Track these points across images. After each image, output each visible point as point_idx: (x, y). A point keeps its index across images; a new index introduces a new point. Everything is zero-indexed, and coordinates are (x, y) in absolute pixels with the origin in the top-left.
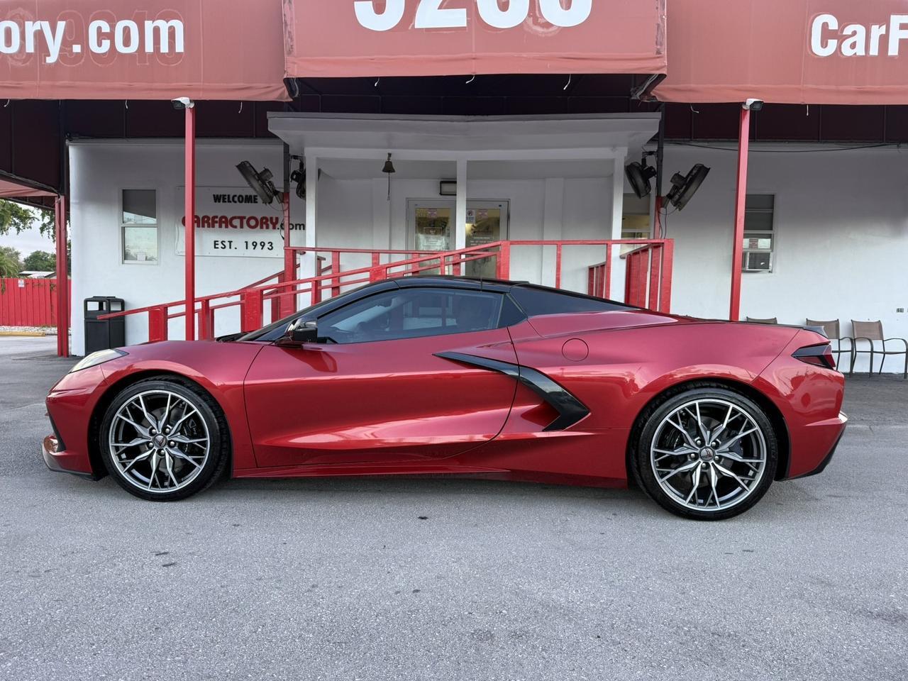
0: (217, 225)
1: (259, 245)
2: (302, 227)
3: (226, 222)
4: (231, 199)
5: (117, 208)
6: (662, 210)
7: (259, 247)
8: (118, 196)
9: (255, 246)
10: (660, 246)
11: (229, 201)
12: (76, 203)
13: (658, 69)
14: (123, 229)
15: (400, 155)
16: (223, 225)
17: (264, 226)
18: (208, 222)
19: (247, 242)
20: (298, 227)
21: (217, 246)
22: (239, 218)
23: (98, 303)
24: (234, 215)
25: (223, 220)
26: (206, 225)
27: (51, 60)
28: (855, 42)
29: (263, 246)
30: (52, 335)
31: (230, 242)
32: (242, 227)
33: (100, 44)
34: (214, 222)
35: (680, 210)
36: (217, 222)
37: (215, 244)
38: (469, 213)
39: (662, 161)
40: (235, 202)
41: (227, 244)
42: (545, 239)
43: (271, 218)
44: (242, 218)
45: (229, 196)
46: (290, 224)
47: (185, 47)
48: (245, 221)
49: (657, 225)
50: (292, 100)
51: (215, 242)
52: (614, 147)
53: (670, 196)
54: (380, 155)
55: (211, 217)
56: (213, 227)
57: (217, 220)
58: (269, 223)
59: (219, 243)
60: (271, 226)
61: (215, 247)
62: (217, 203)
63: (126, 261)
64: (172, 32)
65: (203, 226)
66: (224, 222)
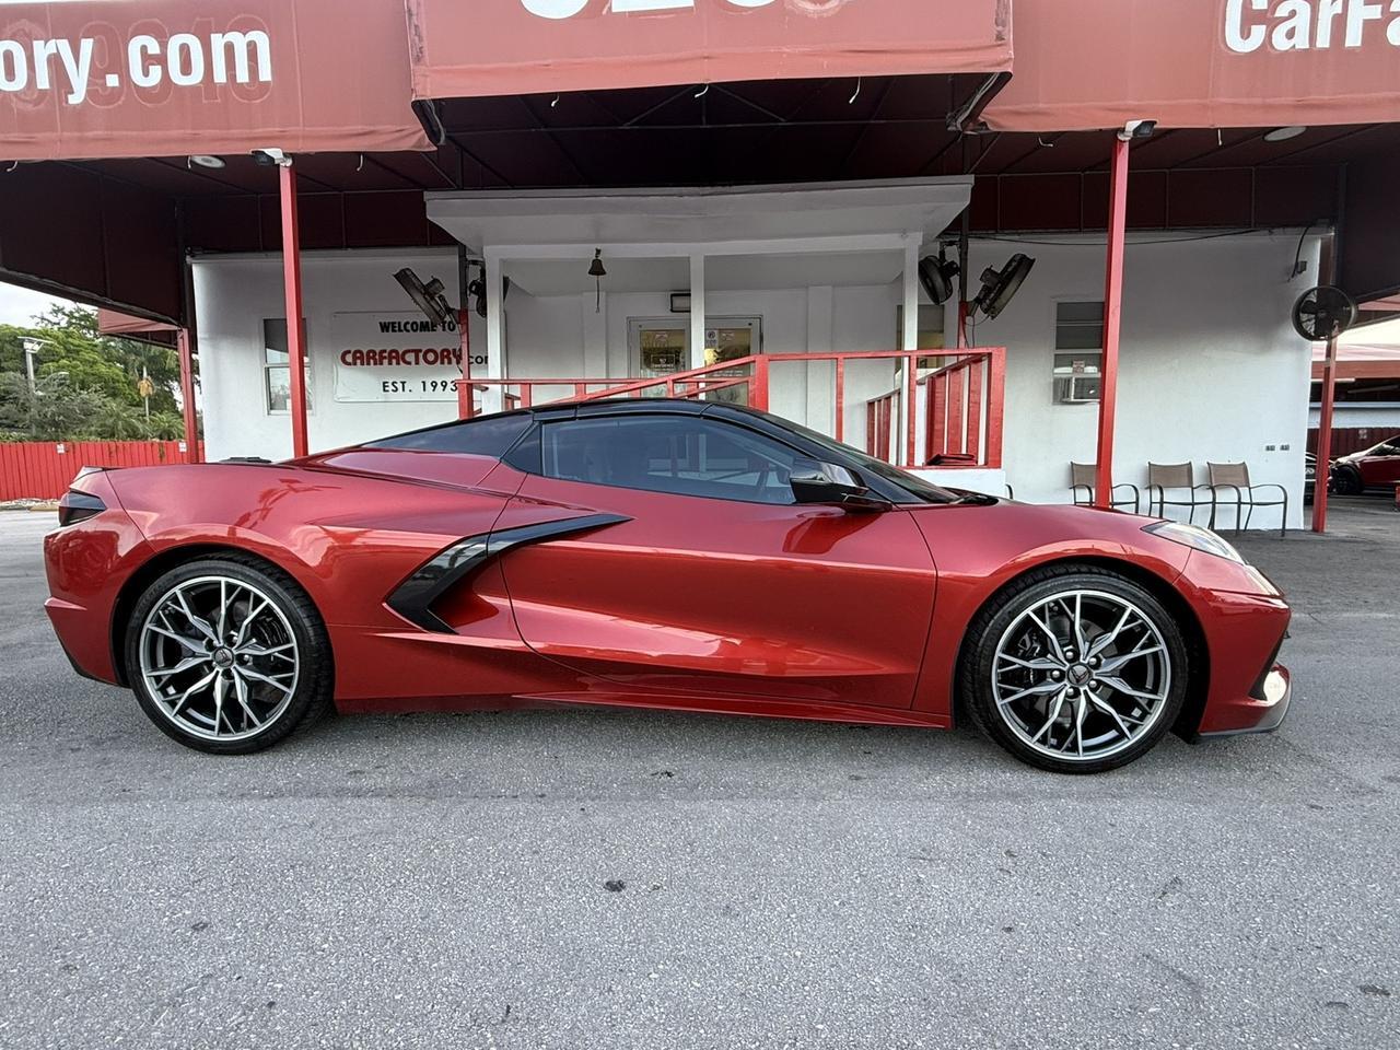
0: (386, 361)
1: (439, 385)
3: (397, 357)
4: (402, 328)
5: (259, 344)
6: (969, 319)
7: (440, 387)
8: (259, 328)
9: (435, 387)
11: (400, 330)
12: (205, 339)
13: (999, 65)
14: (267, 370)
15: (612, 252)
16: (394, 361)
17: (446, 360)
18: (374, 358)
19: (424, 382)
21: (386, 388)
22: (413, 351)
24: (406, 349)
25: (393, 354)
26: (372, 361)
27: (76, 99)
28: (1294, 28)
29: (445, 387)
31: (403, 383)
32: (417, 363)
33: (146, 73)
34: (382, 358)
35: (993, 318)
36: (385, 358)
37: (384, 387)
38: (709, 334)
39: (966, 253)
40: (408, 331)
41: (399, 386)
43: (454, 350)
44: (417, 352)
45: (399, 323)
46: (469, 357)
47: (274, 72)
48: (421, 355)
49: (962, 340)
50: (435, 148)
51: (384, 383)
52: (904, 232)
53: (978, 301)
54: (586, 252)
55: (377, 351)
56: (381, 364)
57: (386, 354)
58: (451, 356)
59: (390, 384)
60: (454, 360)
61: (383, 390)
62: (385, 333)
63: (272, 412)
64: (252, 50)
65: (369, 364)
66: (394, 358)
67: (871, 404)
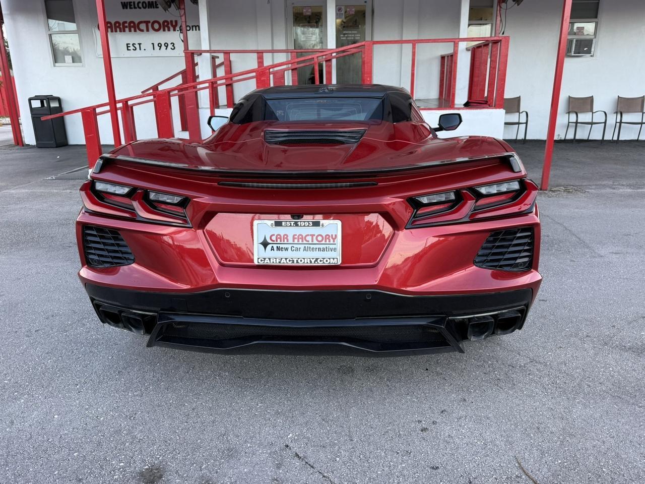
0: (127, 30)
1: (163, 46)
2: (197, 28)
3: (134, 27)
4: (136, 6)
5: (42, 17)
6: (503, 5)
7: (163, 47)
9: (160, 47)
10: (498, 42)
11: (135, 8)
14: (50, 36)
16: (133, 29)
17: (166, 29)
18: (119, 27)
19: (153, 44)
20: (194, 28)
21: (129, 48)
22: (144, 22)
23: (39, 101)
24: (140, 20)
25: (132, 25)
26: (118, 29)
29: (167, 47)
30: (7, 124)
31: (140, 44)
32: (148, 30)
34: (124, 27)
35: (518, 5)
36: (127, 27)
37: (128, 47)
38: (338, 9)
40: (140, 8)
41: (137, 46)
42: (404, 39)
43: (171, 21)
44: (147, 23)
45: (134, 3)
46: (187, 26)
48: (150, 25)
49: (499, 18)
51: (127, 44)
55: (121, 22)
56: (124, 31)
57: (127, 25)
58: (170, 25)
59: (131, 45)
60: (172, 29)
61: (128, 50)
62: (125, 10)
63: (57, 64)
65: (116, 31)
66: (132, 27)
67: (443, 58)
